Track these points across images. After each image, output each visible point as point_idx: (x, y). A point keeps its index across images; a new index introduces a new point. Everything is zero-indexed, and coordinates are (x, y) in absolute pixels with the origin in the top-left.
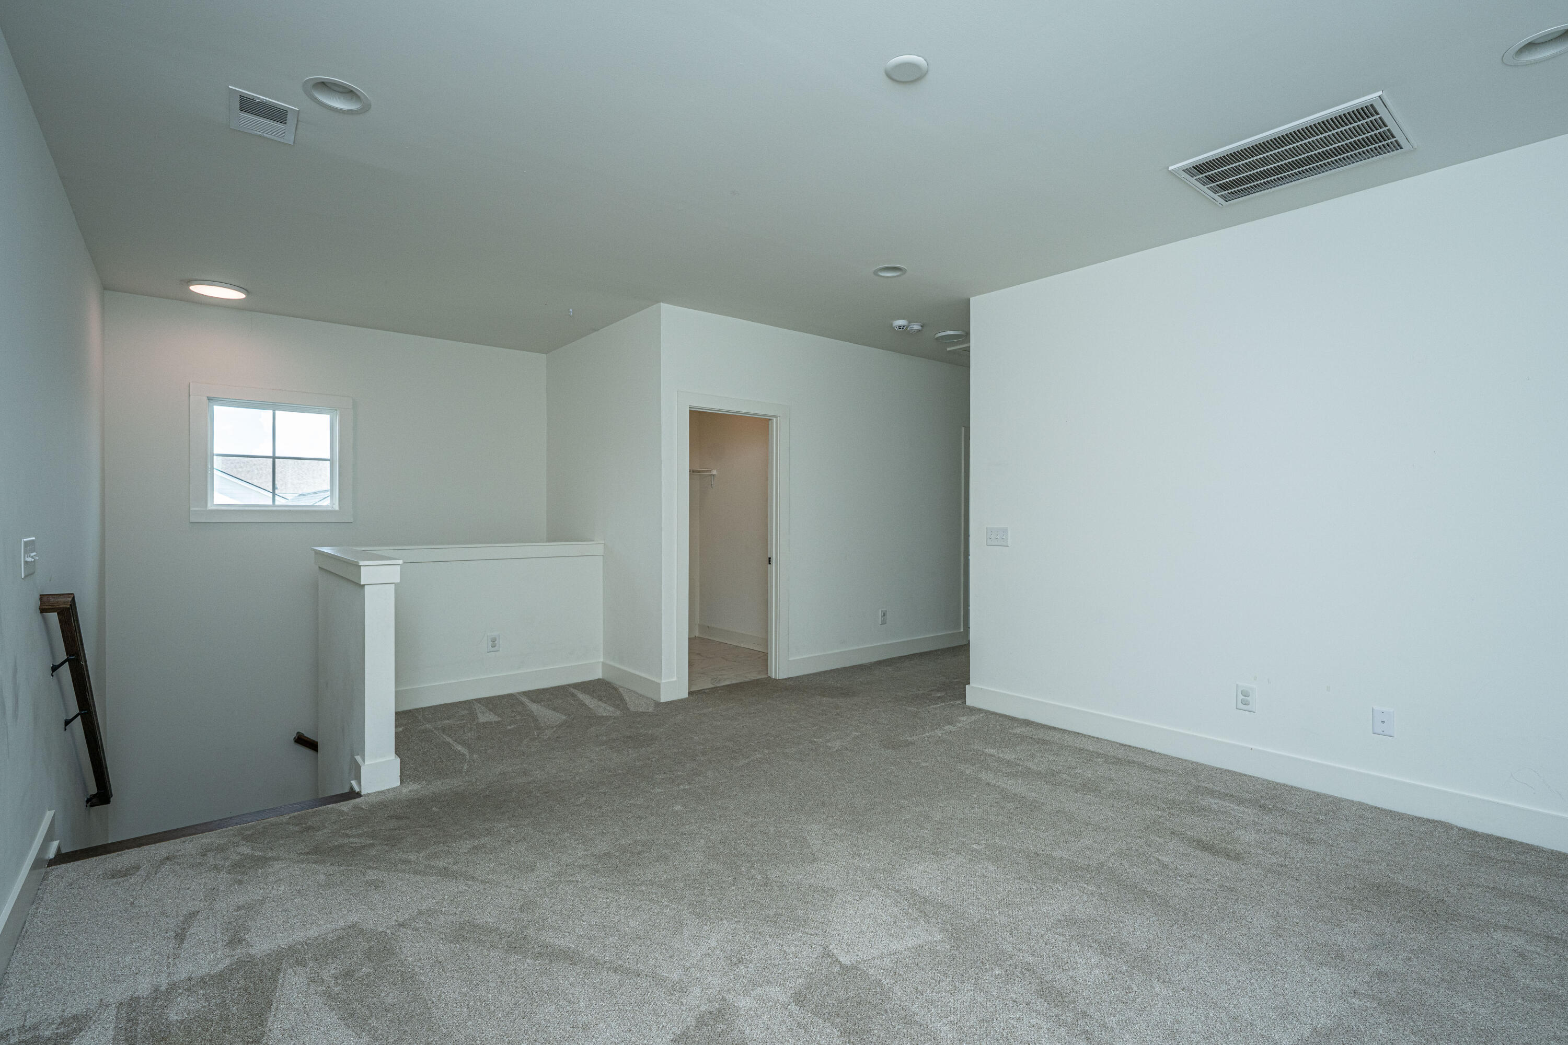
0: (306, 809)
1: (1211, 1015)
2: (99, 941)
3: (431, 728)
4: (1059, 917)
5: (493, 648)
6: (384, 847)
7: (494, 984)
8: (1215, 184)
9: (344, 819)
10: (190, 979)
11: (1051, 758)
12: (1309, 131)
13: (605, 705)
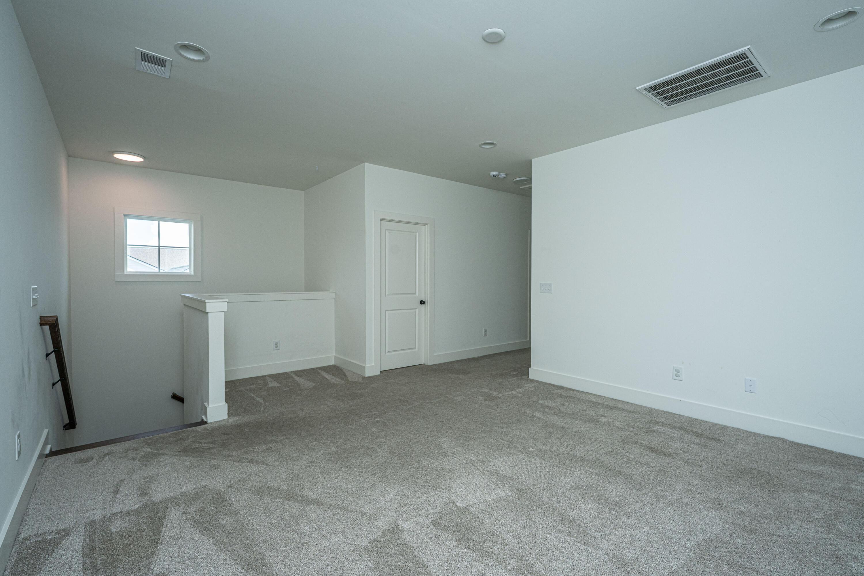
0: (179, 430)
1: (650, 532)
2: (74, 494)
3: (244, 389)
4: (573, 484)
5: (277, 348)
6: (220, 448)
7: (277, 515)
8: (662, 97)
9: (199, 435)
10: (121, 512)
11: (573, 405)
12: (711, 68)
13: (336, 378)
